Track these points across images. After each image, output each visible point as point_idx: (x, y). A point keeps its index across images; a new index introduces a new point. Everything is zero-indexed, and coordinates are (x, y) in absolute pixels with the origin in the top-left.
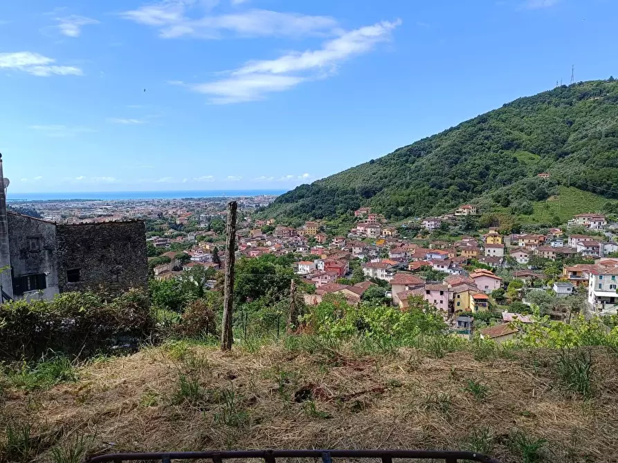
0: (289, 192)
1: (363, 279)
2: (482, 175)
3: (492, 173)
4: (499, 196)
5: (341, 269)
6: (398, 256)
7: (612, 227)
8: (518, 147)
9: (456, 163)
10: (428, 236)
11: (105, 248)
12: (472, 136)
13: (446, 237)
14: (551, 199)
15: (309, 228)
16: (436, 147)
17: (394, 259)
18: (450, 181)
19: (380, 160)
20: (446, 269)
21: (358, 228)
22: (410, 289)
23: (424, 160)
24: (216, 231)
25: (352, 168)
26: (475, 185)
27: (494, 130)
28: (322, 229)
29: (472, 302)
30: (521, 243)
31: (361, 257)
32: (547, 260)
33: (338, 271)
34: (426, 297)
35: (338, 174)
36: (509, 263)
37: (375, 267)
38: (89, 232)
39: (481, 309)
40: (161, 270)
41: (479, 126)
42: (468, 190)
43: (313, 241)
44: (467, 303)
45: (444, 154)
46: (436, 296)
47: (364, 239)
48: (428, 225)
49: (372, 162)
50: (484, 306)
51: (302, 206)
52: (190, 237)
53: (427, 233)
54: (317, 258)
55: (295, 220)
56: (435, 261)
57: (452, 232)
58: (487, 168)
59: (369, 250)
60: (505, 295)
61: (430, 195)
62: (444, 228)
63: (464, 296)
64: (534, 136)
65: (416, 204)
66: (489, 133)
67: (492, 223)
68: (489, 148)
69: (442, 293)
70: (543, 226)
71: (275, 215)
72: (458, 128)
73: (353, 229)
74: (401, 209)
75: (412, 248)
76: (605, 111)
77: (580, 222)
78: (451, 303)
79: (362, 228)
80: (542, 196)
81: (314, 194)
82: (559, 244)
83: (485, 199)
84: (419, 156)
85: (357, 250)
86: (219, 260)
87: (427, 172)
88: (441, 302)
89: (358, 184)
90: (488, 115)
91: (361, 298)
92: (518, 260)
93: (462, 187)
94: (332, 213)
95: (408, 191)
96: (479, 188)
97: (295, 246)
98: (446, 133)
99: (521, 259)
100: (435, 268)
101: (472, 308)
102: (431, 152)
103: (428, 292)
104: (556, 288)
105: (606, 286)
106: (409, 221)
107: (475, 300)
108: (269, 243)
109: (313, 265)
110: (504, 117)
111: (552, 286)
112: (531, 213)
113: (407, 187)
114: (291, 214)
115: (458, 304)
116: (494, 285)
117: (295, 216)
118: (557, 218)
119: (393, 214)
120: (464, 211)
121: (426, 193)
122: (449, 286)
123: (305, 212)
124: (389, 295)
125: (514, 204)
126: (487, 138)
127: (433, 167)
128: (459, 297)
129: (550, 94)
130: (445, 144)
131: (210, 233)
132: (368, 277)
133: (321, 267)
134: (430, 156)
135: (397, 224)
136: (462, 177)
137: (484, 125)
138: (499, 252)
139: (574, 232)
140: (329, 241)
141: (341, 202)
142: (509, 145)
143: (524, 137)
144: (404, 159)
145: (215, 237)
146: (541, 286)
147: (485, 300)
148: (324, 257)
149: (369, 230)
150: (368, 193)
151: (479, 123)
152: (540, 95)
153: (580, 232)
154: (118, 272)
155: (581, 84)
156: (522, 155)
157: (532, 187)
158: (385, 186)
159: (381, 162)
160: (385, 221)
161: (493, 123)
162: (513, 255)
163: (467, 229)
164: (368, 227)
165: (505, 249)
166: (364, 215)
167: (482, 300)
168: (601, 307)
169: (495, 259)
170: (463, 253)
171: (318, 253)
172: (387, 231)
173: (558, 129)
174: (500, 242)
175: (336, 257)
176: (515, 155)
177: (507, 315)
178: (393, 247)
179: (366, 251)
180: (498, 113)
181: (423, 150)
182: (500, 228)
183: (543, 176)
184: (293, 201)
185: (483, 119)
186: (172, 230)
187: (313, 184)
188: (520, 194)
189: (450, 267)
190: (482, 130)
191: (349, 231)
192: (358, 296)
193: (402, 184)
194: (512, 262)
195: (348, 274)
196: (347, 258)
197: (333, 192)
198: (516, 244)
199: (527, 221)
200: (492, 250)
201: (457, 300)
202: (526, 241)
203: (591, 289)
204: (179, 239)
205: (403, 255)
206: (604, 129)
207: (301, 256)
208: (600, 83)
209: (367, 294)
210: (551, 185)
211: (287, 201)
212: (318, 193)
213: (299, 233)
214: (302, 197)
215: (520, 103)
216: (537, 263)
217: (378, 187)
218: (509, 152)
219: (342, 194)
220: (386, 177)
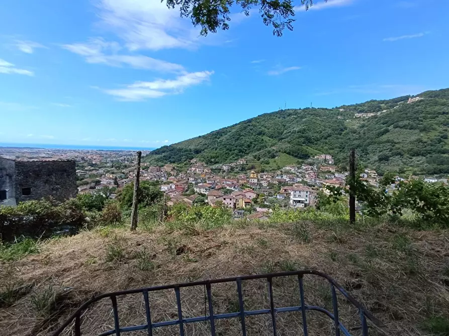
0: (157, 149)
1: (194, 193)
2: (249, 146)
3: (253, 145)
4: (256, 156)
5: (184, 188)
6: (211, 182)
7: (299, 171)
8: (264, 134)
9: (238, 140)
10: (225, 173)
11: (49, 175)
12: (245, 128)
13: (232, 174)
14: (277, 158)
15: (168, 168)
16: (229, 132)
17: (209, 184)
18: (235, 148)
19: (204, 136)
20: (232, 188)
21: (192, 168)
22: (216, 197)
23: (224, 138)
24: (116, 168)
25: (190, 139)
26: (246, 150)
27: (255, 126)
28: (174, 168)
29: (244, 203)
30: (264, 177)
31: (194, 183)
32: (275, 184)
33: (182, 189)
34: (224, 201)
35: (183, 142)
36: (260, 186)
37: (200, 187)
38: (38, 166)
39: (248, 207)
40: (82, 188)
41: (248, 124)
42: (243, 152)
43: (169, 175)
44: (242, 204)
45: (233, 135)
46: (228, 201)
47: (195, 174)
48: (225, 168)
49: (200, 137)
50: (249, 205)
51: (164, 156)
52: (101, 171)
53: (224, 171)
54: (171, 183)
55: (160, 164)
56: (228, 185)
57: (235, 171)
58: (251, 143)
59: (197, 179)
60: (258, 200)
61: (226, 154)
62: (232, 169)
63: (240, 201)
64: (270, 130)
65: (219, 158)
66: (252, 127)
67: (253, 168)
68: (252, 134)
69: (231, 200)
70: (273, 170)
71: (149, 160)
72: (239, 124)
73: (190, 169)
74: (213, 160)
75: (218, 178)
76: (297, 122)
77: (288, 168)
78: (235, 204)
79: (194, 168)
80: (273, 157)
81: (170, 150)
82: (280, 178)
83: (250, 157)
84: (221, 136)
85: (191, 179)
86: (117, 183)
87: (225, 143)
88: (230, 204)
89: (192, 147)
90: (252, 119)
91: (193, 202)
92: (263, 184)
93: (240, 151)
94: (179, 161)
95: (216, 151)
96: (247, 152)
97: (159, 177)
98: (234, 126)
99: (265, 184)
100: (228, 188)
101: (244, 206)
102: (227, 134)
103: (225, 199)
104: (278, 197)
105: (297, 196)
106: (217, 166)
107: (245, 202)
108: (146, 175)
109: (169, 186)
110: (258, 121)
111: (277, 196)
112: (268, 164)
113: (216, 150)
114: (158, 160)
116: (254, 196)
117: (160, 161)
118: (279, 166)
119: (209, 162)
120: (241, 162)
121: (224, 153)
122: (234, 196)
123: (165, 159)
124: (207, 201)
125: (262, 160)
126: (251, 130)
127: (228, 141)
128: (238, 201)
129: (277, 113)
130: (234, 131)
131: (112, 169)
132: (197, 192)
133: (173, 187)
134: (226, 136)
135: (211, 167)
136: (241, 146)
137: (250, 124)
138: (256, 181)
139: (285, 173)
140: (178, 174)
141: (184, 155)
142: (260, 134)
143: (267, 130)
144: (215, 136)
145: (115, 171)
146: (272, 196)
147: (249, 202)
148: (175, 182)
149: (197, 169)
150: (197, 152)
151: (248, 122)
152: (273, 113)
153: (287, 173)
154: (57, 189)
155: (288, 110)
156: (266, 138)
157: (269, 152)
158: (205, 149)
159: (204, 137)
160: (205, 165)
161: (254, 123)
162: (261, 182)
163: (242, 170)
165: (258, 179)
166: (195, 162)
167: (248, 202)
168: (295, 204)
169: (254, 184)
170: (240, 181)
171: (171, 180)
172: (206, 170)
173: (280, 128)
174: (256, 176)
175: (181, 182)
176: (263, 138)
177: (258, 209)
178: (209, 178)
179: (196, 180)
180: (256, 119)
181: (223, 133)
182: (257, 170)
183: (273, 148)
184: (159, 154)
185: (250, 121)
186: (89, 167)
187: (170, 146)
188: (265, 155)
189: (234, 187)
190: (249, 126)
191: (188, 170)
192: (192, 202)
193: (213, 148)
194: (261, 185)
195: (186, 191)
196: (187, 183)
197: (180, 150)
198: (262, 177)
199: (267, 167)
200: (252, 180)
201: (237, 203)
202: (267, 176)
203: (291, 197)
204: (94, 172)
205: (213, 182)
206: (297, 129)
207: (163, 182)
208: (296, 110)
209: (196, 200)
210: (277, 152)
211: (156, 153)
212: (172, 150)
213: (162, 170)
214: (164, 152)
215: (265, 115)
216: (271, 185)
217: (202, 149)
218: (260, 136)
219: (185, 152)
220: (206, 144)
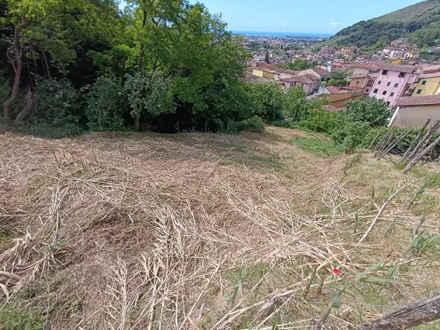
15: (344, 51)
21: (384, 50)
28: (355, 51)
34: (380, 78)
47: (384, 59)
51: (352, 37)
69: (402, 75)
73: (380, 52)
79: (388, 51)
81: (365, 28)
88: (396, 85)
89: (407, 20)
103: (385, 73)
114: (339, 43)
115: (419, 91)
117: (343, 45)
123: (352, 42)
141: (385, 34)
149: (393, 52)
150: (412, 28)
164: (393, 50)
166: (398, 44)
172: (409, 55)
184: (347, 34)
187: (369, 21)
191: (376, 53)
197: (381, 26)
201: (419, 87)
211: (344, 34)
212: (369, 27)
213: (336, 52)
214: (354, 31)
217: (427, 21)
219: (389, 28)
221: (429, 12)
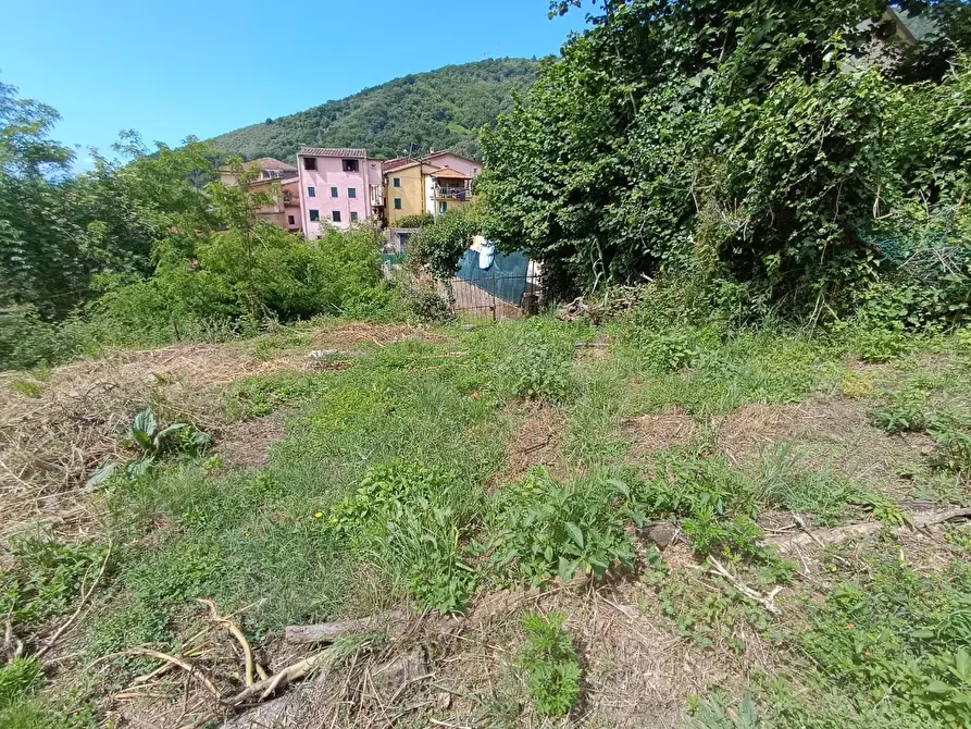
3: (424, 144)
8: (451, 119)
12: (400, 97)
16: (355, 108)
19: (281, 120)
25: (240, 130)
27: (424, 94)
29: (431, 190)
35: (219, 137)
41: (405, 86)
44: (419, 197)
45: (366, 115)
46: (335, 176)
49: (269, 122)
64: (465, 108)
66: (417, 97)
68: (419, 116)
69: (350, 166)
72: (381, 87)
84: (334, 119)
87: (347, 135)
88: (352, 193)
98: (366, 92)
101: (432, 205)
102: (349, 114)
103: (311, 164)
107: (438, 183)
110: (433, 81)
115: (398, 203)
126: (416, 103)
127: (354, 130)
128: (397, 183)
129: (480, 65)
130: (367, 104)
134: (348, 118)
136: (390, 144)
137: (412, 88)
142: (441, 116)
143: (456, 109)
144: (314, 120)
147: (463, 183)
151: (405, 83)
152: (468, 66)
155: (507, 59)
156: (452, 126)
161: (421, 85)
167: (455, 182)
176: (449, 127)
180: (426, 77)
181: (339, 110)
185: (410, 80)
190: (410, 92)
201: (393, 197)
208: (524, 61)
215: (451, 69)
218: (441, 123)
220: (291, 144)
221: (276, 141)
